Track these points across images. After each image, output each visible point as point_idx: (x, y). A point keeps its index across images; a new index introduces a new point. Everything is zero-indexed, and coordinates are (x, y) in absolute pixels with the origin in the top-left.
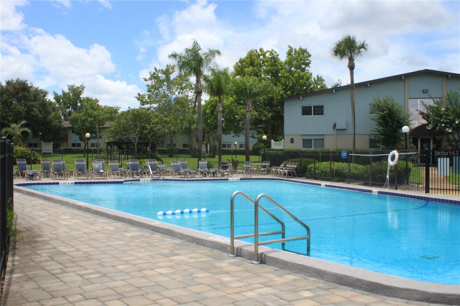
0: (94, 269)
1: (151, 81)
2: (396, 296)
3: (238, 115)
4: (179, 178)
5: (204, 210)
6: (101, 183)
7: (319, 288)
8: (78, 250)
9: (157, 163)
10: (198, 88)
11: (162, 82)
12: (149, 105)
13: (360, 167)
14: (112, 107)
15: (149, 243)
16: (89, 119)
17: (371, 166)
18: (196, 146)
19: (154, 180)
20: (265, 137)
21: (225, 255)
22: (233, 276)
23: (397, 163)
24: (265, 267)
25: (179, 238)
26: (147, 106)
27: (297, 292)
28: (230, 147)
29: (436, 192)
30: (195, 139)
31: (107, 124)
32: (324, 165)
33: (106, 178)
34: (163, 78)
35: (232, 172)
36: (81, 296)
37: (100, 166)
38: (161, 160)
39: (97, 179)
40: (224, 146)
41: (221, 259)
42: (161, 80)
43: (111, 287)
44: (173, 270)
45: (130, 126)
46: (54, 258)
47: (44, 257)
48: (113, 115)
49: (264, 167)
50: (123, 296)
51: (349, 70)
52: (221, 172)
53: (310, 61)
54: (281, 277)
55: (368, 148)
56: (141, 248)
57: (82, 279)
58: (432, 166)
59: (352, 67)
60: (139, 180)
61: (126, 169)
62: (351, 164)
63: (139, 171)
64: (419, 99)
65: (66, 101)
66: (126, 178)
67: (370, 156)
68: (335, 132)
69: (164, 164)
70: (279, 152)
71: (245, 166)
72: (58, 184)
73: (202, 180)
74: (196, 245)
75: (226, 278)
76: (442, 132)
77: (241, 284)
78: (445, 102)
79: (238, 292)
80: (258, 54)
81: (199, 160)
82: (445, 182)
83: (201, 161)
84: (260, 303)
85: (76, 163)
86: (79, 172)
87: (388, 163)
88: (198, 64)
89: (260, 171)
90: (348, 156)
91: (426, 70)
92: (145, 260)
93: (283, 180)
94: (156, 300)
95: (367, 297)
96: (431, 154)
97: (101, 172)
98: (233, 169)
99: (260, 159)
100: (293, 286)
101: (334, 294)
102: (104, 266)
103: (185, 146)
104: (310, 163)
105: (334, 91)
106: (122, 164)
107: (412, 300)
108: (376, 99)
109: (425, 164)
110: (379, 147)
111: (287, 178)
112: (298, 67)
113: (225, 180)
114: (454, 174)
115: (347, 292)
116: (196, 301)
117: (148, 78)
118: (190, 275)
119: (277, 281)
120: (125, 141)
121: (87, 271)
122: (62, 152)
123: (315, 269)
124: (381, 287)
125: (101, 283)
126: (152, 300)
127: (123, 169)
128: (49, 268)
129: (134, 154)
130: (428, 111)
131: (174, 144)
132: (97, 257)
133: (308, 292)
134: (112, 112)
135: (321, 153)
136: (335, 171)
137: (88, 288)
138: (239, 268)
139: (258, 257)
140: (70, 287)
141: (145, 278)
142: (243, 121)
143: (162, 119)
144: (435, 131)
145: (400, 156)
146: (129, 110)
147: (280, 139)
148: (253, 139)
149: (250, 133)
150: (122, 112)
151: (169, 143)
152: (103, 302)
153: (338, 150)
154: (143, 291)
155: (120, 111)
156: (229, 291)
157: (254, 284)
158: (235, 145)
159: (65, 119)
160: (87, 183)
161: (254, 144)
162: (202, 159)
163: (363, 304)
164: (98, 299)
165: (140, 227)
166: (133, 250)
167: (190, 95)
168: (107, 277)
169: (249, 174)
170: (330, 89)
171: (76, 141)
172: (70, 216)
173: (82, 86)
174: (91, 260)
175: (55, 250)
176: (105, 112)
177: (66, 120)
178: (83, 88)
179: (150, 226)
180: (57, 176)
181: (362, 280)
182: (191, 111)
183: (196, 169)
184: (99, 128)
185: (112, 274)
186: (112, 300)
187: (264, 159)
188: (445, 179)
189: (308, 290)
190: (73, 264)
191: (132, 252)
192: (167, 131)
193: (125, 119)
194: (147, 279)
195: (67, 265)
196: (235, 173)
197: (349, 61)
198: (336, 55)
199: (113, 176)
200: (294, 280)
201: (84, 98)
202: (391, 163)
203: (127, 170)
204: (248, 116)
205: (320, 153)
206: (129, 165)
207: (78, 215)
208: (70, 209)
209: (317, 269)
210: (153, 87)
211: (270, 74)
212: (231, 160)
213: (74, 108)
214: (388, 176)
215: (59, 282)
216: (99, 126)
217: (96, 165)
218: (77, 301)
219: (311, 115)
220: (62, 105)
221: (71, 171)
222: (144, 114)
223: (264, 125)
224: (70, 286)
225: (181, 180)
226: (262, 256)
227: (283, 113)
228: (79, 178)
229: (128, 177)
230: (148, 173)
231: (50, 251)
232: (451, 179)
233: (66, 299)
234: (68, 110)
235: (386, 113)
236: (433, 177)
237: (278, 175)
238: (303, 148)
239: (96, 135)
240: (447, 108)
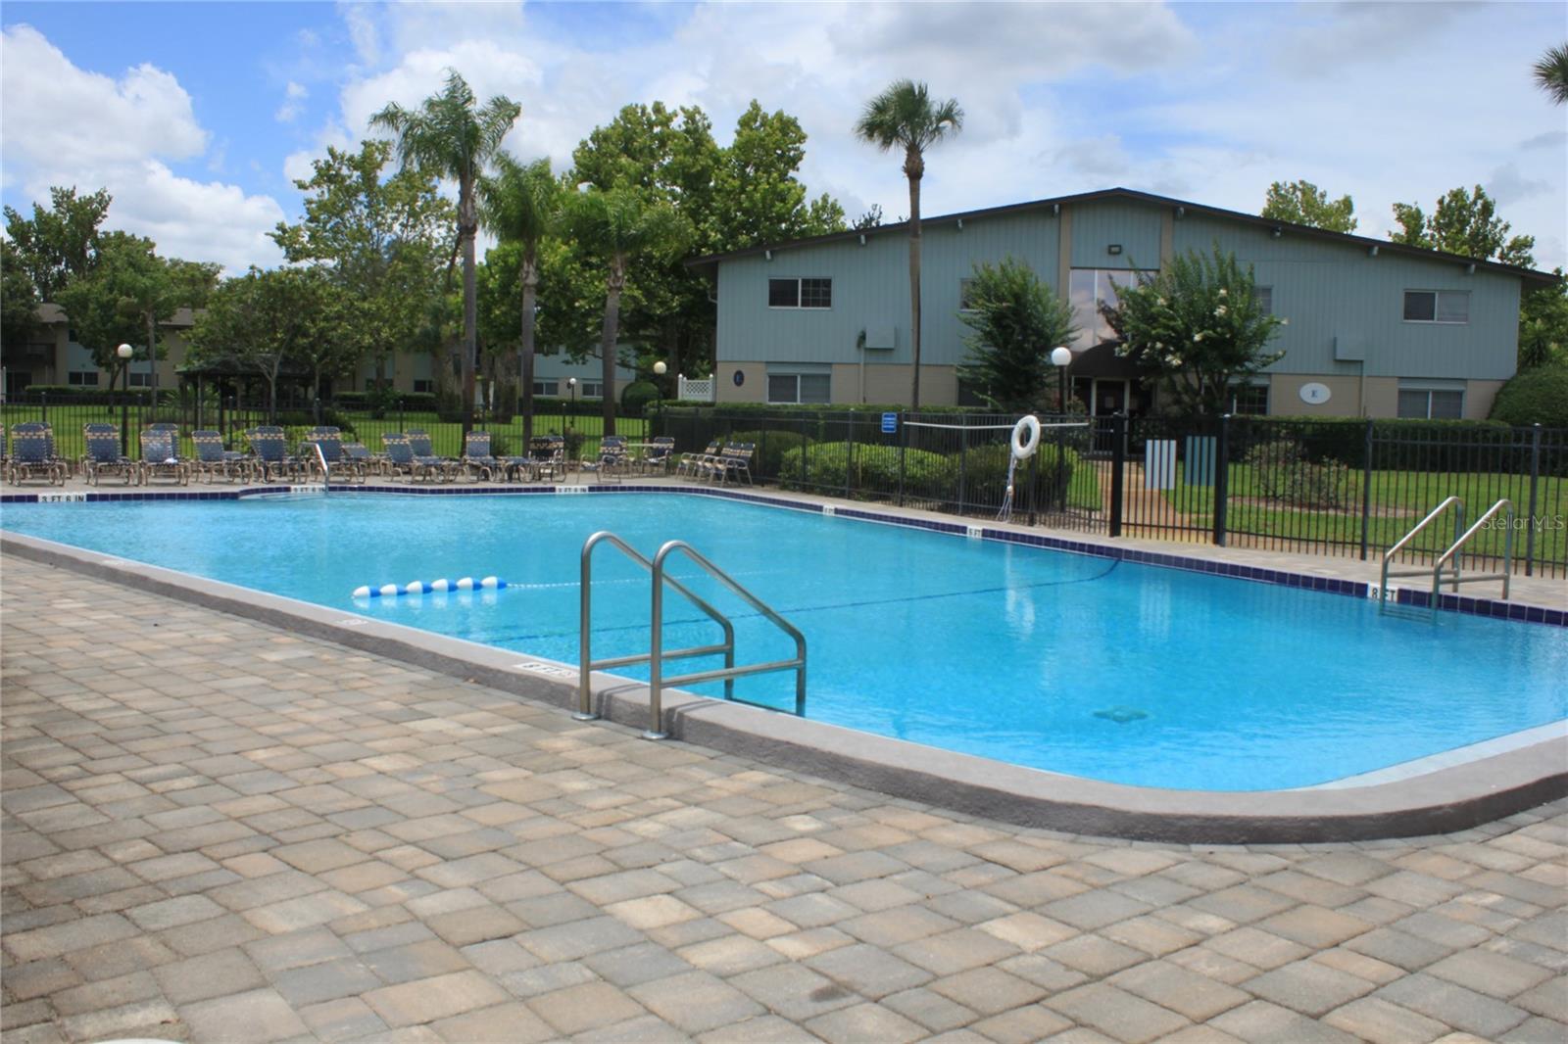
0: (180, 763)
1: (318, 191)
2: (1044, 823)
3: (584, 298)
4: (406, 482)
5: (491, 581)
6: (171, 497)
7: (835, 805)
8: (123, 705)
9: (339, 438)
10: (465, 215)
11: (351, 192)
12: (312, 260)
13: (934, 458)
14: (198, 265)
15: (336, 682)
16: (123, 300)
17: (964, 457)
18: (454, 386)
19: (332, 489)
20: (660, 366)
21: (564, 714)
22: (592, 775)
23: (1035, 452)
24: (682, 749)
25: (424, 666)
26: (305, 264)
27: (776, 818)
28: (556, 393)
29: (1139, 532)
30: (450, 367)
31: (182, 316)
32: (831, 453)
33: (183, 481)
34: (354, 178)
35: (563, 466)
36: (149, 845)
37: (165, 444)
38: (351, 430)
39: (157, 485)
40: (538, 388)
41: (553, 728)
42: (350, 185)
43: (237, 815)
44: (416, 762)
45: (253, 324)
46: (49, 732)
47: (17, 728)
48: (201, 287)
49: (659, 453)
50: (276, 840)
51: (907, 181)
52: (532, 467)
53: (803, 153)
54: (729, 776)
55: (953, 406)
56: (316, 696)
57: (146, 792)
58: (1130, 460)
59: (914, 173)
60: (288, 490)
61: (246, 456)
62: (908, 450)
63: (286, 462)
64: (1096, 272)
65: (48, 240)
66: (247, 484)
67: (961, 430)
68: (861, 357)
69: (362, 440)
70: (701, 410)
71: (602, 449)
72: (33, 499)
73: (476, 491)
74: (476, 686)
75: (574, 784)
76: (1157, 367)
77: (617, 799)
78: (1167, 281)
79: (609, 822)
80: (649, 120)
81: (467, 430)
82: (1163, 504)
83: (472, 433)
84: (677, 851)
85: (90, 436)
86: (100, 464)
87: (1011, 451)
88: (467, 142)
89: (645, 465)
90: (899, 426)
91: (1119, 189)
92: (329, 733)
93: (715, 493)
94: (377, 851)
95: (969, 828)
96: (1126, 429)
97: (168, 465)
98: (567, 458)
99: (647, 429)
100: (765, 801)
101: (878, 822)
102: (210, 755)
103: (420, 385)
104: (790, 445)
105: (863, 238)
106: (231, 441)
107: (1085, 834)
108: (980, 266)
109: (1111, 453)
110: (984, 403)
111: (724, 487)
112: (765, 167)
113: (544, 490)
114: (1187, 486)
115: (915, 817)
116: (494, 851)
117: (307, 181)
118: (469, 776)
119: (719, 788)
120: (241, 369)
121: (160, 770)
122: (44, 401)
123: (823, 753)
124: (1005, 800)
125: (207, 804)
126: (363, 852)
127: (235, 454)
128: (39, 763)
129: (269, 411)
130: (1121, 306)
131: (387, 380)
132: (185, 725)
133: (807, 817)
134: (198, 279)
135: (824, 419)
136: (863, 469)
137: (167, 819)
138: (607, 754)
139: (660, 720)
140: (113, 819)
141: (335, 787)
142: (599, 317)
143: (352, 304)
144: (1139, 363)
145: (1043, 430)
146: (254, 276)
147: (702, 371)
148: (626, 370)
149: (618, 351)
150: (228, 279)
151: (373, 376)
152: (218, 861)
153: (868, 409)
154: (337, 825)
155: (222, 277)
156: (587, 821)
157: (654, 798)
158: (569, 385)
159: (44, 296)
160: (127, 497)
161: (629, 382)
162: (475, 427)
163: (958, 849)
164: (204, 850)
165: (304, 634)
166: (290, 702)
167: (435, 234)
168: (222, 785)
169: (614, 473)
170: (850, 232)
171: (83, 366)
172: (86, 602)
173: (102, 195)
174: (167, 734)
175: (51, 707)
176: (173, 279)
177: (48, 300)
178: (103, 201)
179: (338, 629)
180: (29, 476)
181: (955, 782)
182: (440, 281)
183: (457, 458)
184: (157, 328)
185: (237, 776)
186: (245, 854)
187: (656, 433)
188: (1163, 498)
189: (806, 813)
190: (113, 750)
191: (289, 710)
192: (368, 340)
193: (240, 301)
194: (344, 790)
195: (95, 752)
196: (573, 469)
197: (908, 155)
198: (870, 135)
199: (206, 478)
200: (766, 785)
201: (106, 233)
202: (1019, 450)
203: (247, 460)
204: (613, 302)
205: (820, 416)
206: (254, 442)
207: (112, 598)
208: (79, 579)
209: (830, 753)
210: (322, 206)
211: (679, 181)
212: (561, 432)
213: (73, 263)
214: (1010, 488)
215: (75, 803)
216: (156, 320)
217: (154, 441)
218: (138, 861)
219: (796, 305)
220: (34, 252)
221: (73, 459)
222: (297, 288)
223: (656, 329)
224: (112, 815)
225: (413, 491)
226: (672, 717)
227: (715, 297)
228: (100, 481)
229: (253, 479)
230: (315, 468)
231: (34, 709)
232: (1179, 498)
233: (105, 856)
234: (55, 270)
235: (1009, 307)
236: (1133, 490)
237: (698, 478)
238: (770, 400)
239: (148, 348)
240: (1172, 298)
